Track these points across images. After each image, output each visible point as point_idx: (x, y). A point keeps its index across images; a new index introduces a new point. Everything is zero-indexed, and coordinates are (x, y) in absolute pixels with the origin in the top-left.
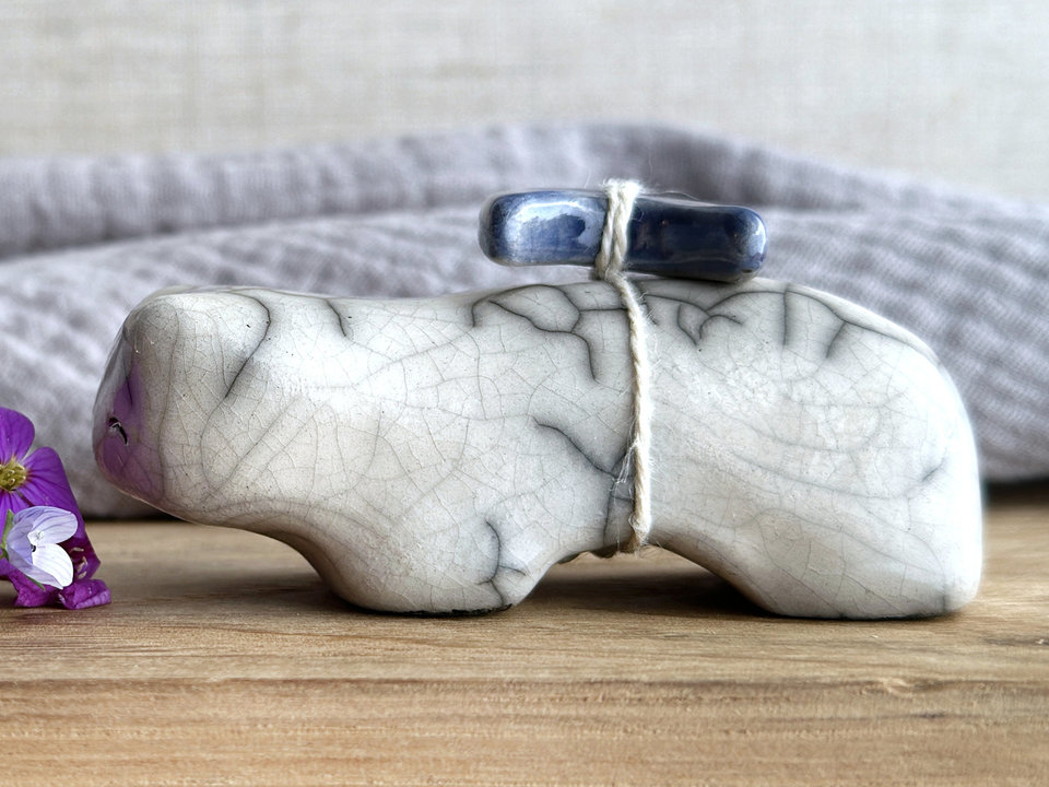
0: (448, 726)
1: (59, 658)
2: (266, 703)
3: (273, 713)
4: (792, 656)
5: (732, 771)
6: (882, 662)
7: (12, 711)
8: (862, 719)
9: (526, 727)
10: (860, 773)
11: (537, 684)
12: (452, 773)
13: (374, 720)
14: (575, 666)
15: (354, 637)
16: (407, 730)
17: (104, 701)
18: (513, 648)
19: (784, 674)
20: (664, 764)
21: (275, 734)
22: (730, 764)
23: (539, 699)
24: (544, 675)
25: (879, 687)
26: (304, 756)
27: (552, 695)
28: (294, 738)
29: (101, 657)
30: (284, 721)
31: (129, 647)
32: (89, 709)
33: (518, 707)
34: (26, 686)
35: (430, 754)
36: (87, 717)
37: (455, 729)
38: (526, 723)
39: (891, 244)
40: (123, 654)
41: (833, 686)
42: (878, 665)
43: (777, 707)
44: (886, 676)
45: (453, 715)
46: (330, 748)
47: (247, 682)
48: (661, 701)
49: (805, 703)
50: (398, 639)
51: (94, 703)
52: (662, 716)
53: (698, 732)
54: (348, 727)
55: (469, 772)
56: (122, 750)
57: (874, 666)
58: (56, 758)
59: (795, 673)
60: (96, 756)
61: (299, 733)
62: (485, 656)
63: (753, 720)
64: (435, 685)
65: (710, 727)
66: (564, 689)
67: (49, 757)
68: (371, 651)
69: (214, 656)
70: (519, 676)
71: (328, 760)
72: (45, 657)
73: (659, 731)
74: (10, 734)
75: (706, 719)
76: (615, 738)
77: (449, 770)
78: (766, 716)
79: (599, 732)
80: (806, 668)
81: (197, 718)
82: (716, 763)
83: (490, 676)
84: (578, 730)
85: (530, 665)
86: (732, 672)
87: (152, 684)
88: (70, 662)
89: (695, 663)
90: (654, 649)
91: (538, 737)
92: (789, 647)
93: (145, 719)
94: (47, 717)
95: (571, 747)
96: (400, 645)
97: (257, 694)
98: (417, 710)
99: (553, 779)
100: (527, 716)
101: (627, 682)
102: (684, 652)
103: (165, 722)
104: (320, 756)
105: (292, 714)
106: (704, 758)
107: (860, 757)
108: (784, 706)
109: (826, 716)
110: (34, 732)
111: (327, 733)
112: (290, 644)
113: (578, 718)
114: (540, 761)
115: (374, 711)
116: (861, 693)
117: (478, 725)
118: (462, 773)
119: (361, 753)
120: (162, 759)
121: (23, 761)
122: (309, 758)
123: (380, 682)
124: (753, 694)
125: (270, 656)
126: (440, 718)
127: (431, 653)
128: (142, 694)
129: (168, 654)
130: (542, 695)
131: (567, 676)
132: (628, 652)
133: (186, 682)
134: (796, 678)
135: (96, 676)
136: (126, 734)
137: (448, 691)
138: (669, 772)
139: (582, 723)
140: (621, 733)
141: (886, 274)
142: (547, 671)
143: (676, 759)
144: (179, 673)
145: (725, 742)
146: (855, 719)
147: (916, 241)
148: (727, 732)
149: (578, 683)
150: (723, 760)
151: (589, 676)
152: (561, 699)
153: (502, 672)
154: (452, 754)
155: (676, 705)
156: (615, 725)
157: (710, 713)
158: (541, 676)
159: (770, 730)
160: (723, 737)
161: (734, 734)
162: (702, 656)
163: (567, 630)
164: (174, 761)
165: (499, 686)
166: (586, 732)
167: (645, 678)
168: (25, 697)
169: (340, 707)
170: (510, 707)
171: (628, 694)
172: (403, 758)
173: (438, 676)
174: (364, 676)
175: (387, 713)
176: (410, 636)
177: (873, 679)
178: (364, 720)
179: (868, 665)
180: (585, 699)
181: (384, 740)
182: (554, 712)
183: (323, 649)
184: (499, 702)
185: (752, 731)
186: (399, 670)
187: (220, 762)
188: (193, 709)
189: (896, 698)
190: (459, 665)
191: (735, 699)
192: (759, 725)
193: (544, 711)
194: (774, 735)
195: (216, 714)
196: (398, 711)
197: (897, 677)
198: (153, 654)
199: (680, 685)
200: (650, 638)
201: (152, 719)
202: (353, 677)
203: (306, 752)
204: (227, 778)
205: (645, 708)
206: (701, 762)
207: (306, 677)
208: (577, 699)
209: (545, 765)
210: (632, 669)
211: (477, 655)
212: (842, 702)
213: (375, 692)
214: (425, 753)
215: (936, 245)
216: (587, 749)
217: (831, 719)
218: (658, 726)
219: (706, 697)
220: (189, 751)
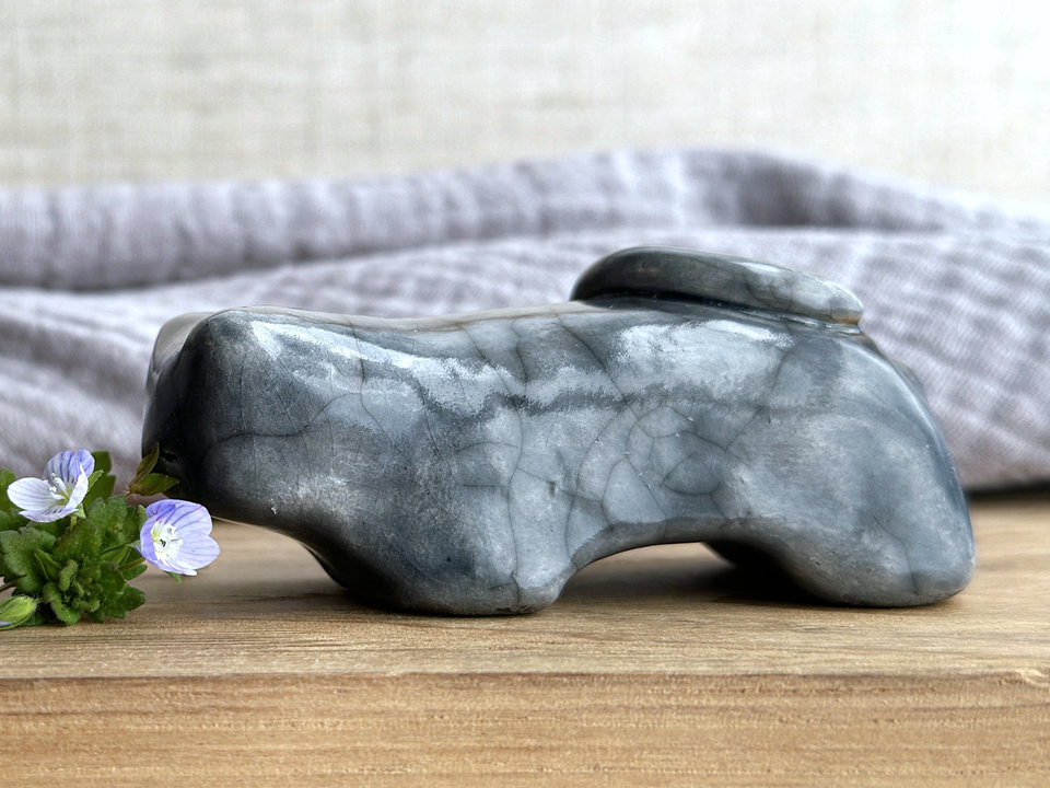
0: (614, 716)
1: (242, 653)
2: (443, 695)
3: (450, 705)
4: (929, 648)
5: (880, 758)
6: (1014, 653)
7: (203, 704)
8: (1002, 708)
9: (687, 717)
10: (1000, 758)
11: (698, 677)
12: (617, 760)
13: (543, 711)
14: (729, 659)
15: (513, 630)
16: (576, 721)
17: (290, 694)
18: (666, 642)
19: (926, 666)
20: (816, 752)
21: (451, 725)
22: (878, 751)
23: (700, 691)
24: (703, 669)
25: (1017, 677)
26: (478, 745)
27: (711, 687)
28: (469, 728)
29: (282, 652)
30: (459, 712)
31: (306, 641)
32: (276, 702)
33: (681, 698)
34: (217, 680)
35: (598, 743)
36: (274, 709)
37: (621, 719)
38: (688, 713)
39: (976, 263)
40: (302, 648)
41: (974, 677)
42: (1012, 657)
43: (922, 698)
44: (1022, 667)
45: (620, 706)
46: (503, 738)
47: (424, 676)
48: (814, 692)
49: (948, 694)
50: (556, 633)
51: (281, 697)
52: (815, 706)
53: (848, 720)
54: (519, 718)
55: (633, 761)
56: (308, 740)
57: (1007, 657)
58: (244, 748)
59: (937, 666)
60: (281, 746)
61: (474, 724)
62: (642, 649)
63: (900, 710)
64: (602, 678)
65: (860, 716)
66: (723, 682)
67: (238, 747)
68: (534, 645)
69: (388, 650)
70: (679, 669)
71: (500, 749)
72: (229, 652)
73: (812, 721)
74: (201, 726)
75: (856, 708)
76: (771, 728)
77: (614, 758)
78: (913, 705)
79: (755, 722)
80: (945, 660)
81: (379, 710)
82: (866, 750)
83: (653, 669)
84: (736, 720)
85: (687, 658)
86: (879, 664)
87: (334, 678)
88: (253, 656)
89: (841, 656)
90: (799, 642)
91: (699, 727)
92: (924, 639)
93: (329, 711)
94: (236, 710)
95: (729, 736)
96: (559, 639)
97: (434, 688)
98: (585, 702)
99: (713, 766)
100: (688, 707)
101: (782, 675)
102: (826, 645)
103: (347, 714)
104: (493, 745)
105: (467, 706)
106: (854, 746)
107: (1000, 743)
108: (930, 696)
109: (970, 705)
110: (224, 723)
111: (500, 724)
112: (455, 638)
113: (736, 709)
114: (700, 750)
115: (544, 703)
116: (1000, 683)
117: (642, 716)
118: (627, 760)
119: (532, 743)
120: (344, 748)
121: (214, 751)
122: (483, 747)
123: (550, 675)
124: (900, 684)
125: (440, 650)
126: (606, 709)
127: (590, 646)
128: (326, 687)
129: (343, 648)
130: (703, 688)
131: (725, 669)
132: (775, 644)
133: (367, 676)
134: (939, 669)
135: (281, 671)
136: (310, 724)
137: (614, 684)
138: (821, 759)
139: (739, 714)
140: (778, 723)
141: (973, 291)
142: (705, 664)
143: (828, 746)
144: (359, 667)
145: (874, 731)
146: (995, 708)
147: (1000, 261)
148: (876, 721)
149: (736, 675)
150: (872, 747)
151: (746, 669)
152: (720, 691)
153: (662, 665)
154: (618, 743)
155: (828, 695)
156: (771, 715)
157: (861, 703)
158: (700, 668)
159: (916, 720)
160: (873, 726)
161: (882, 723)
162: (845, 648)
163: (711, 623)
164: (356, 751)
165: (662, 679)
166: (744, 722)
167: (799, 670)
168: (216, 691)
169: (512, 699)
170: (673, 698)
171: (783, 685)
172: (571, 747)
173: (603, 670)
174: (534, 670)
175: (557, 705)
176: (567, 630)
177: (1010, 670)
178: (535, 711)
179: (1002, 657)
180: (743, 691)
181: (554, 730)
182: (713, 702)
183: (488, 643)
184: (662, 694)
185: (899, 721)
186: (566, 663)
187: (398, 751)
188: (374, 701)
189: (1033, 688)
190: (620, 658)
191: (883, 690)
192: (906, 714)
193: (704, 702)
194: (920, 724)
195: (395, 706)
196: (567, 703)
197: (1030, 668)
198: (330, 648)
199: (832, 677)
200: (791, 631)
201: (336, 712)
202: (524, 671)
203: (479, 742)
204: (405, 766)
205: (799, 699)
206: (852, 749)
207: (480, 671)
208: (735, 691)
209: (705, 752)
210: (783, 661)
211: (634, 648)
212: (983, 692)
213: (545, 685)
214: (592, 742)
215: (1016, 264)
216: (744, 738)
217: (972, 708)
218: (811, 716)
219: (857, 688)
220: (370, 741)
